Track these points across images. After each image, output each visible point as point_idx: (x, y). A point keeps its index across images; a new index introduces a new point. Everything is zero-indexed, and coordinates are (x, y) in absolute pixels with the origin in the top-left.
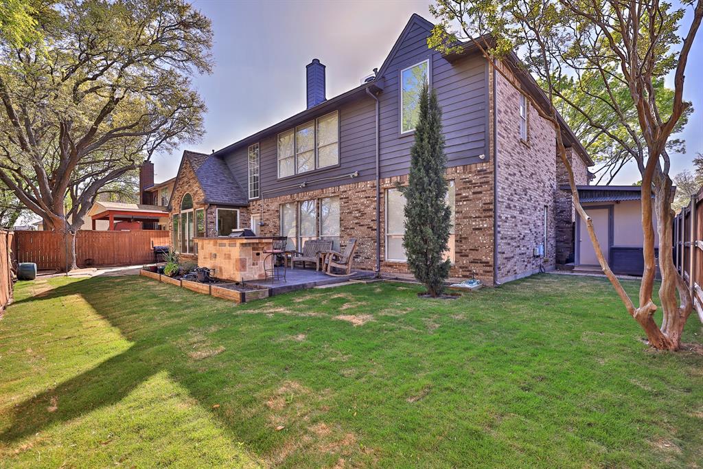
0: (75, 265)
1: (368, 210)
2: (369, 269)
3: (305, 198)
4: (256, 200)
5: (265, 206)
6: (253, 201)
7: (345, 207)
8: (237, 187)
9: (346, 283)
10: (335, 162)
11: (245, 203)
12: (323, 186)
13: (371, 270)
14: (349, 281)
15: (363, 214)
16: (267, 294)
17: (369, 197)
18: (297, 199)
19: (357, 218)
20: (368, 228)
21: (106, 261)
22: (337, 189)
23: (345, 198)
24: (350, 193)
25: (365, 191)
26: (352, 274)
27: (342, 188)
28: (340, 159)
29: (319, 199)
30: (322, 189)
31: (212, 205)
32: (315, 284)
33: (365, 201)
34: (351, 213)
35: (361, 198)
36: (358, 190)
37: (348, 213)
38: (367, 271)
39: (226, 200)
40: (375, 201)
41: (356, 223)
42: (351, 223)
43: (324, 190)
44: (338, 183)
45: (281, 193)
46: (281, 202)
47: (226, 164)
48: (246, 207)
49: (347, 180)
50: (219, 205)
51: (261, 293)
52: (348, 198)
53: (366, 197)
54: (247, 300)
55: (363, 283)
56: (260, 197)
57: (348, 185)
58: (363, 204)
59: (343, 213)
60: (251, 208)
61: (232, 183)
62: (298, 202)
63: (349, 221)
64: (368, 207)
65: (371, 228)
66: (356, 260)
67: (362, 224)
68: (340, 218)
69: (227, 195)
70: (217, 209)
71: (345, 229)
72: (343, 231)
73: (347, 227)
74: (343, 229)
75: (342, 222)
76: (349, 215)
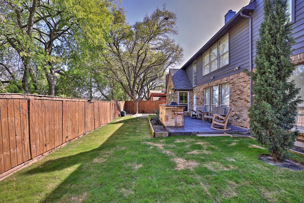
0: (137, 112)
1: (245, 89)
2: (245, 127)
3: (214, 85)
4: (195, 87)
5: (199, 90)
6: (194, 87)
7: (232, 88)
8: (189, 82)
9: (221, 135)
10: (227, 62)
11: (192, 88)
12: (221, 77)
13: (247, 128)
14: (223, 133)
15: (242, 92)
16: (167, 135)
17: (246, 81)
18: (210, 85)
19: (238, 94)
20: (245, 101)
21: (148, 111)
22: (228, 77)
23: (232, 83)
24: (235, 79)
25: (243, 77)
26: (227, 129)
27: (231, 77)
28: (230, 61)
29: (220, 85)
30: (221, 79)
31: (176, 90)
32: (198, 133)
33: (243, 84)
34: (235, 92)
35: (241, 82)
36: (239, 77)
37: (234, 92)
38: (244, 128)
39: (182, 88)
40: (249, 84)
41: (238, 98)
42: (235, 98)
43: (222, 80)
44: (229, 74)
45: (204, 83)
46: (204, 87)
47: (186, 72)
48: (192, 90)
49: (233, 72)
50: (179, 90)
51: (164, 134)
52: (234, 83)
53: (244, 82)
54: (156, 137)
55: (230, 137)
56: (197, 85)
57: (234, 75)
58: (242, 86)
59: (231, 92)
60: (194, 90)
61: (187, 80)
62: (211, 87)
63: (234, 96)
64: (245, 87)
65: (247, 101)
66: (238, 120)
67: (241, 98)
68: (230, 95)
69: (183, 86)
70: (179, 92)
71: (232, 101)
72: (231, 102)
73: (233, 100)
74: (231, 101)
75: (231, 97)
76: (234, 93)
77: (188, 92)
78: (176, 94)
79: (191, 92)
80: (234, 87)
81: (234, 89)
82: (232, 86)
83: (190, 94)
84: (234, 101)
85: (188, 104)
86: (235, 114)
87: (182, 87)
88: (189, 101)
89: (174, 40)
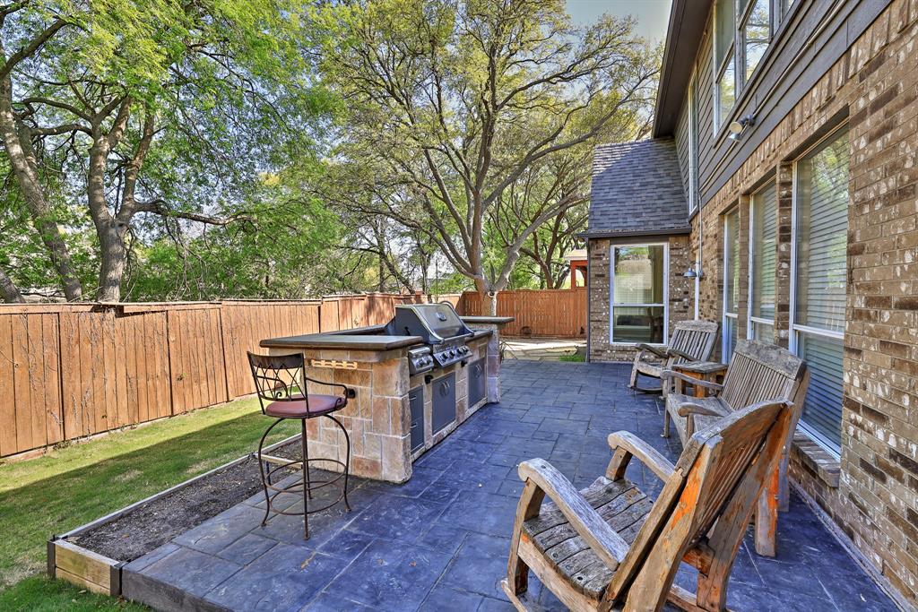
3: (755, 178)
4: (695, 214)
5: (705, 228)
6: (693, 217)
8: (675, 193)
11: (681, 225)
18: (742, 187)
21: (545, 331)
29: (785, 163)
31: (596, 240)
39: (633, 224)
45: (720, 181)
46: (719, 209)
47: (673, 149)
48: (685, 233)
50: (613, 239)
56: (699, 205)
60: (693, 234)
61: (667, 186)
62: (746, 195)
63: (894, 250)
68: (851, 239)
69: (637, 215)
70: (613, 247)
71: (869, 302)
72: (858, 314)
73: (882, 291)
74: (860, 303)
75: (857, 260)
76: (894, 210)
77: (666, 246)
78: (599, 257)
79: (682, 242)
80: (890, 149)
81: (893, 169)
82: (871, 139)
83: (675, 252)
84: (884, 302)
85: (666, 304)
86: (894, 455)
87: (632, 222)
88: (671, 292)
89: (632, 19)
